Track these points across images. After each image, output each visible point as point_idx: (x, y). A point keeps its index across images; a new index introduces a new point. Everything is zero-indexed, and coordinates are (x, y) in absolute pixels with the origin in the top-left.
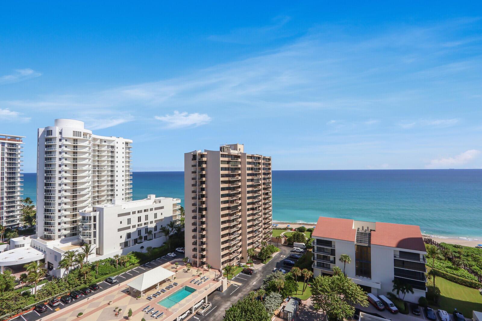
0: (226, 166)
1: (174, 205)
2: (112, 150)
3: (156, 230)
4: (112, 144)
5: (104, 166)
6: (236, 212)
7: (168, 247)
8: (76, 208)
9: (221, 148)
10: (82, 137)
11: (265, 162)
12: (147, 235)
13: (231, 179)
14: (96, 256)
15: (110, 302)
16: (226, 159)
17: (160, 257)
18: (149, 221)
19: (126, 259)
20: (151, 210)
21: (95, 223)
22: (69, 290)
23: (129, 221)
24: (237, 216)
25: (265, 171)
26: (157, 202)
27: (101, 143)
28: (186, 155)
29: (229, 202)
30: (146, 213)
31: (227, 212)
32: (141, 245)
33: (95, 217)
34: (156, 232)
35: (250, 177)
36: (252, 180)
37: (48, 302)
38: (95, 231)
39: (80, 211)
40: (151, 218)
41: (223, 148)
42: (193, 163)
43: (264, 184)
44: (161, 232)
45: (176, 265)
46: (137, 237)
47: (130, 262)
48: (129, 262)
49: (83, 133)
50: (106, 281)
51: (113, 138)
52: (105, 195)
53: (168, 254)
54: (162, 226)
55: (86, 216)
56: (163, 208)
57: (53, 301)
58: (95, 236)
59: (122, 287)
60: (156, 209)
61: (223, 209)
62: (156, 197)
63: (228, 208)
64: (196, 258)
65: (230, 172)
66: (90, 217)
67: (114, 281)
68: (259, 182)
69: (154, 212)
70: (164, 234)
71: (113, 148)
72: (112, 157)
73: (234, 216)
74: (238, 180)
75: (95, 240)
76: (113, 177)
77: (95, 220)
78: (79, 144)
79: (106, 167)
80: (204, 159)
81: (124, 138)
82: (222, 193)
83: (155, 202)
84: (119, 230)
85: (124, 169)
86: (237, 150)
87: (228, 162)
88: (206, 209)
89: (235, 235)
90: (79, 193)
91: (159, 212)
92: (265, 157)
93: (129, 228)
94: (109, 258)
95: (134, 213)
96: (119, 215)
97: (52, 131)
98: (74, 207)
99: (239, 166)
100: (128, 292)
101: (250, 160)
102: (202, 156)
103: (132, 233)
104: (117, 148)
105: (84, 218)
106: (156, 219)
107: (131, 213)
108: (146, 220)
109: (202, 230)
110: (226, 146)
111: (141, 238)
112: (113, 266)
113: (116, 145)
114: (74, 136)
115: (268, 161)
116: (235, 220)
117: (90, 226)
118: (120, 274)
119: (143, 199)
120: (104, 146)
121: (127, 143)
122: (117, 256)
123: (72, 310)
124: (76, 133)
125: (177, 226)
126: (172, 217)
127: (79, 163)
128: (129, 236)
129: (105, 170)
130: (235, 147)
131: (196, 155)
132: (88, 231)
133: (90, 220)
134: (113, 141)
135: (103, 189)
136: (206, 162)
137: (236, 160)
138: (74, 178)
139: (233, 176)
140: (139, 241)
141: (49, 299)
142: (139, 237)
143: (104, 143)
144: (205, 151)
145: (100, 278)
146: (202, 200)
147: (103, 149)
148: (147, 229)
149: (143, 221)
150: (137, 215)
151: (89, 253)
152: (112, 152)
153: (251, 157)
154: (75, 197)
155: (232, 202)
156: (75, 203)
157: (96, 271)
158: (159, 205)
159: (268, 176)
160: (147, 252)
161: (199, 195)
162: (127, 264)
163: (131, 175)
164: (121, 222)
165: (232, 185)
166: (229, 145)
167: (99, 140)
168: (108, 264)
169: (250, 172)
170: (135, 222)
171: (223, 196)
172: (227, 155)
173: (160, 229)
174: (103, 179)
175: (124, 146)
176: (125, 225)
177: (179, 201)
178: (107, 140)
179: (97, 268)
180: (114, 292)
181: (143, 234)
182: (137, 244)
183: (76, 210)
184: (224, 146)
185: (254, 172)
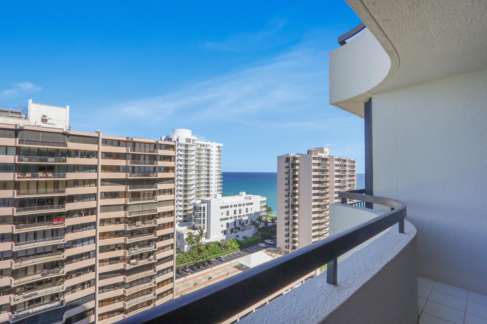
0: (317, 167)
1: (262, 202)
2: (208, 153)
3: (247, 223)
4: (208, 148)
5: (203, 166)
6: (324, 210)
7: (259, 238)
8: (187, 200)
9: (308, 152)
10: (191, 143)
11: (350, 164)
12: (240, 226)
13: (321, 180)
14: (205, 239)
15: (228, 273)
16: (317, 162)
17: (253, 245)
18: (242, 214)
19: (229, 243)
20: (244, 205)
21: (204, 212)
22: (193, 261)
23: (228, 213)
24: (326, 214)
25: (350, 173)
26: (248, 198)
27: (201, 147)
28: (279, 158)
29: (319, 201)
30: (240, 208)
31: (317, 209)
32: (236, 234)
33: (204, 208)
34: (247, 224)
35: (338, 179)
36: (339, 181)
37: (181, 268)
38: (204, 219)
39: (191, 202)
40: (244, 212)
41: (311, 152)
42: (287, 164)
43: (349, 185)
44: (252, 224)
45: (271, 252)
46: (233, 227)
47: (232, 247)
48: (230, 246)
49: (192, 139)
50: (216, 259)
51: (209, 143)
52: (203, 191)
53: (260, 244)
54: (251, 220)
55: (197, 206)
56: (253, 204)
57: (185, 267)
58: (204, 223)
59: (232, 264)
60: (248, 204)
61: (314, 207)
62: (246, 194)
63: (319, 206)
64: (288, 248)
65: (320, 174)
66: (201, 208)
67: (223, 259)
68: (346, 184)
69: (246, 207)
70: (254, 227)
71: (209, 151)
72: (208, 159)
73: (323, 213)
74: (326, 181)
75: (204, 226)
76: (209, 175)
77: (204, 211)
78: (189, 148)
79: (204, 167)
80: (297, 161)
81: (216, 143)
82: (314, 192)
83: (245, 198)
84: (221, 220)
85: (217, 169)
86: (323, 153)
87: (319, 164)
88: (298, 206)
89: (323, 232)
90: (189, 188)
91: (249, 207)
92: (350, 159)
93: (227, 219)
94: (217, 241)
95: (231, 206)
96: (221, 208)
97: (171, 138)
98: (185, 199)
99: (328, 168)
100: (239, 268)
101: (337, 163)
102: (295, 159)
103: (230, 223)
104: (212, 151)
105: (195, 208)
106: (247, 213)
107: (229, 206)
108: (239, 213)
109: (294, 224)
110: (313, 150)
111: (236, 228)
112: (219, 248)
113: (212, 149)
114: (186, 142)
115: (352, 163)
116: (323, 218)
117: (200, 214)
118: (226, 255)
119: (235, 196)
120: (203, 149)
121: (219, 147)
122: (222, 240)
123: (203, 274)
124: (188, 140)
125: (265, 221)
126: (259, 212)
127: (189, 164)
128: (228, 225)
129: (203, 170)
130: (322, 150)
131: (289, 158)
132: (199, 219)
133: (201, 209)
134: (209, 145)
135: (202, 185)
136: (298, 164)
137: (326, 162)
138: (185, 176)
139: (322, 177)
140: (234, 230)
141: (182, 266)
142: (235, 227)
143: (202, 148)
144: (298, 154)
145: (212, 256)
146: (295, 197)
147: (202, 152)
148: (240, 221)
149: (238, 214)
150: (234, 208)
151: (202, 236)
152: (208, 155)
153: (338, 160)
154: (186, 191)
155: (321, 201)
156: (186, 196)
157: (209, 250)
158: (249, 201)
159: (353, 178)
160: (243, 240)
161: (292, 193)
162: (230, 248)
163: (221, 175)
164: (222, 214)
165: (322, 185)
166: (315, 148)
167: (200, 145)
168: (217, 246)
169: (337, 174)
170: (231, 214)
171: (314, 195)
172: (317, 158)
173: (251, 222)
174: (202, 177)
175: (217, 149)
176: (225, 216)
177: (265, 199)
178: (205, 145)
179: (209, 248)
180: (228, 267)
181: (238, 225)
182: (233, 233)
183: (187, 201)
184: (311, 150)
185: (340, 174)
